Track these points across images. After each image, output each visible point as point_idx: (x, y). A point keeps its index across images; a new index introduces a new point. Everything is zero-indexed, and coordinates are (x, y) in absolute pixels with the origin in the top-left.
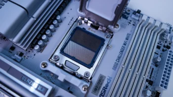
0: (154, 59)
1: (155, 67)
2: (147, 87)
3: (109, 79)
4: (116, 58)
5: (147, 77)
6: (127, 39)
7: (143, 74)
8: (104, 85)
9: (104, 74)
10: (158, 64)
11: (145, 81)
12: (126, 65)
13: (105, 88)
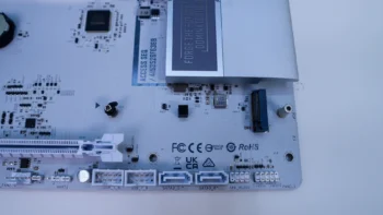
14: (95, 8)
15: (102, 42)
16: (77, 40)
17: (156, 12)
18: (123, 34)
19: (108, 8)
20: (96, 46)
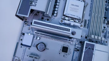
0: (105, 8)
1: (106, 11)
2: (104, 20)
3: (89, 20)
4: (89, 11)
5: (104, 16)
6: (92, 1)
7: (102, 15)
8: (87, 23)
9: (86, 19)
10: (107, 9)
11: (103, 18)
12: (94, 13)
13: (88, 24)
14: (65, 46)
15: (65, 55)
16: (60, 53)
17: (78, 50)
18: (70, 54)
19: (68, 47)
20: (64, 56)
